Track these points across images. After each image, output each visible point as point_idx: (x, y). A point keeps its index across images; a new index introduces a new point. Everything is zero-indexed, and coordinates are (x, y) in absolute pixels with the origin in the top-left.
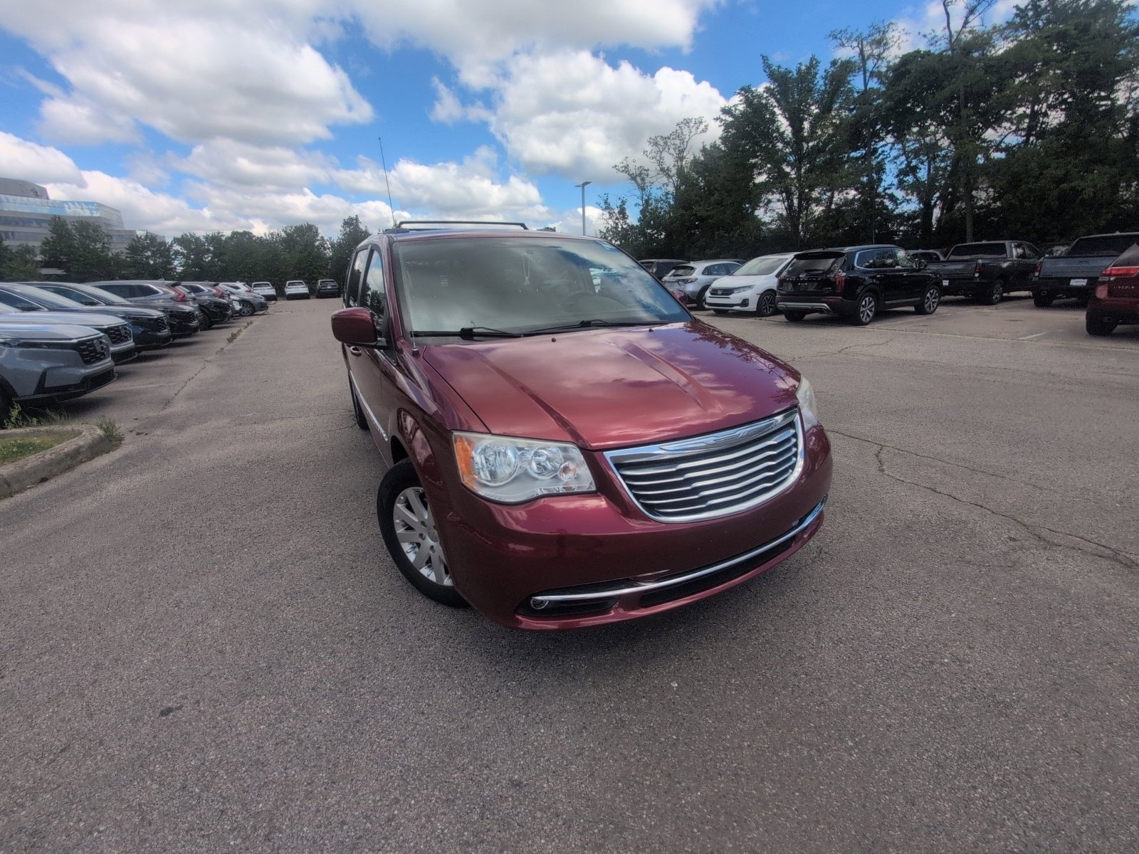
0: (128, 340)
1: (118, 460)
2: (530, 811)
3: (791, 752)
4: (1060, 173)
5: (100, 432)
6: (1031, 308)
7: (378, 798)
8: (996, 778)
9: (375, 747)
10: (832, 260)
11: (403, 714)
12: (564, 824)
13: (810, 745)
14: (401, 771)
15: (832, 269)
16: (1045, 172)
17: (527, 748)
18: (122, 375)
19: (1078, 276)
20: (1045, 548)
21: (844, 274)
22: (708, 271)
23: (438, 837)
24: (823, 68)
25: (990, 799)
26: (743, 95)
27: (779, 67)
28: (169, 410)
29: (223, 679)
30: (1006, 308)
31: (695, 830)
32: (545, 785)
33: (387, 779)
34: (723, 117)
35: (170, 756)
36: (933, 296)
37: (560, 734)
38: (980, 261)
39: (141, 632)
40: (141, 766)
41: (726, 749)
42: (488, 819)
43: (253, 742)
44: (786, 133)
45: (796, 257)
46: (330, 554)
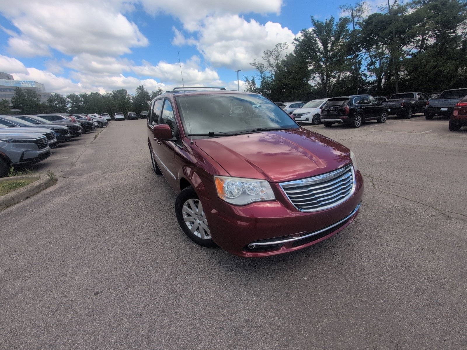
0: (54, 139)
1: (57, 189)
2: (255, 332)
3: (358, 305)
4: (435, 64)
5: (48, 177)
6: (424, 120)
7: (191, 328)
8: (444, 314)
9: (186, 306)
10: (343, 101)
11: (196, 293)
12: (270, 337)
13: (365, 302)
14: (199, 316)
15: (344, 105)
16: (429, 63)
17: (249, 306)
18: (54, 153)
19: (443, 106)
20: (448, 219)
21: (349, 107)
22: (291, 107)
23: (219, 343)
24: (337, 21)
25: (443, 323)
26: (303, 33)
27: (318, 21)
28: (74, 168)
29: (118, 280)
30: (415, 120)
31: (325, 338)
32: (260, 321)
33: (194, 320)
34: (295, 42)
35: (101, 312)
36: (385, 116)
37: (262, 299)
38: (403, 101)
39: (80, 260)
40: (90, 316)
41: (331, 304)
42: (238, 335)
43: (135, 305)
44: (321, 48)
45: (329, 100)
46: (153, 227)
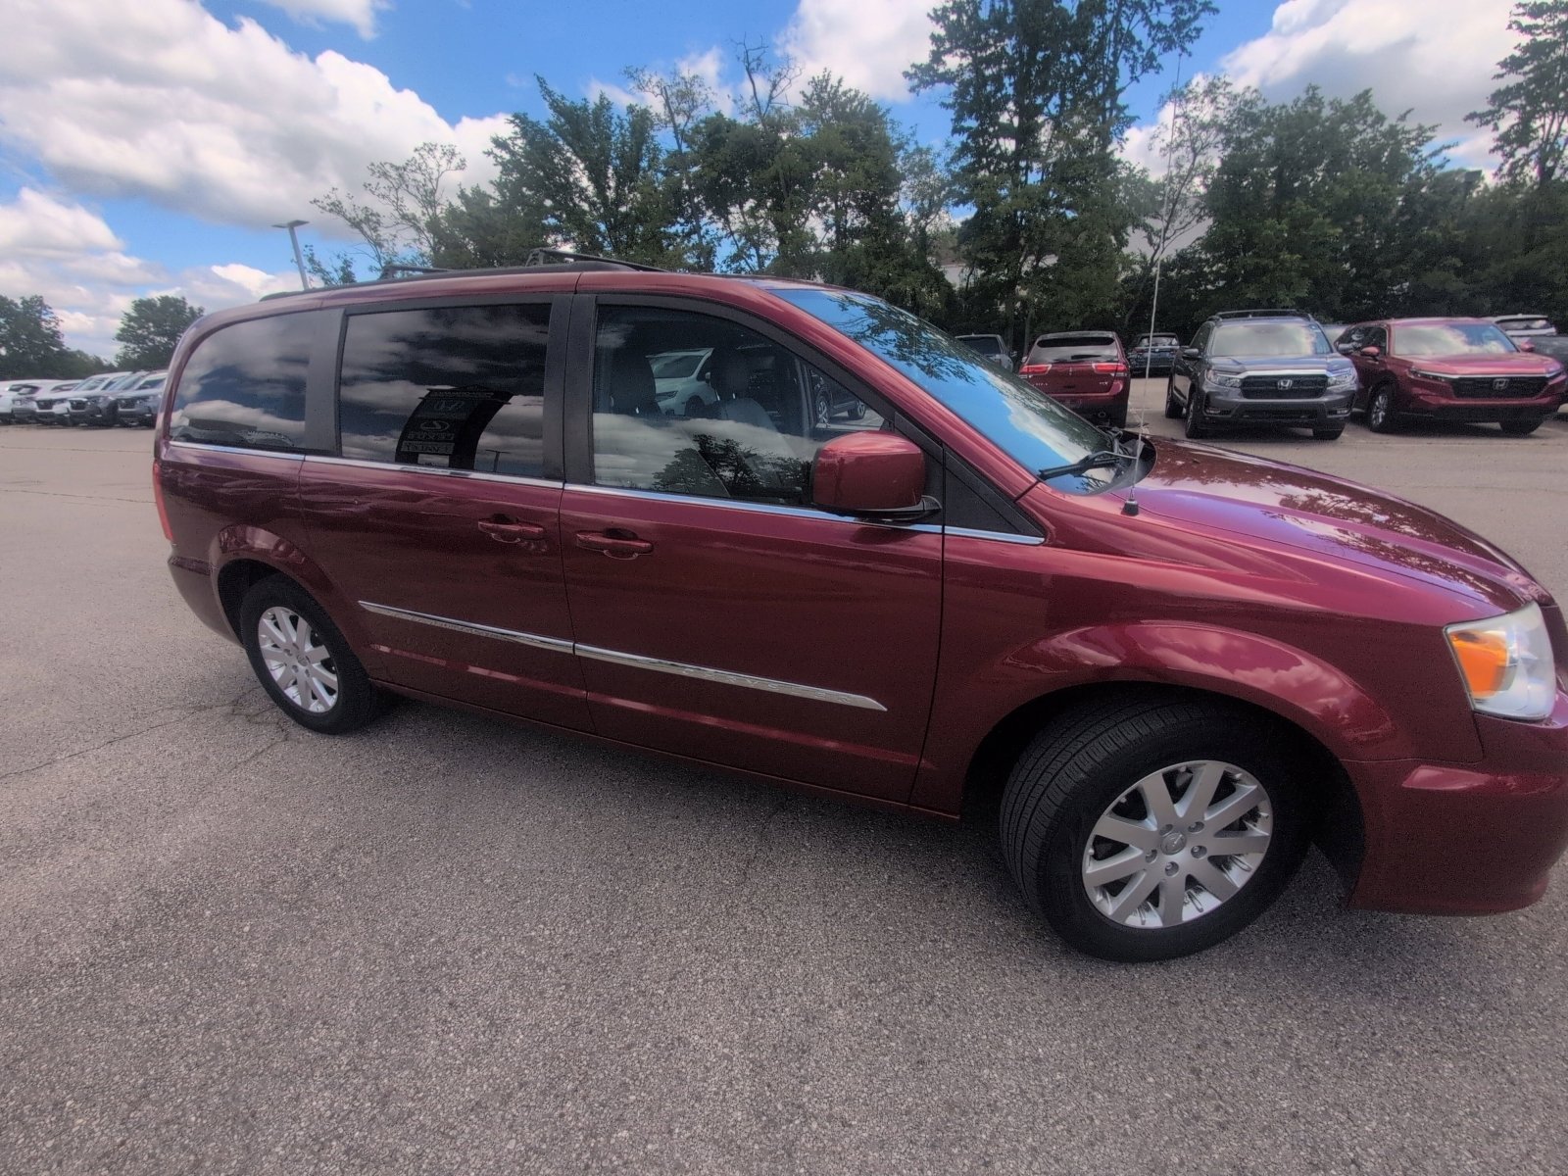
24: (618, 114)
26: (517, 125)
34: (497, 151)
44: (589, 189)
46: (830, 1007)
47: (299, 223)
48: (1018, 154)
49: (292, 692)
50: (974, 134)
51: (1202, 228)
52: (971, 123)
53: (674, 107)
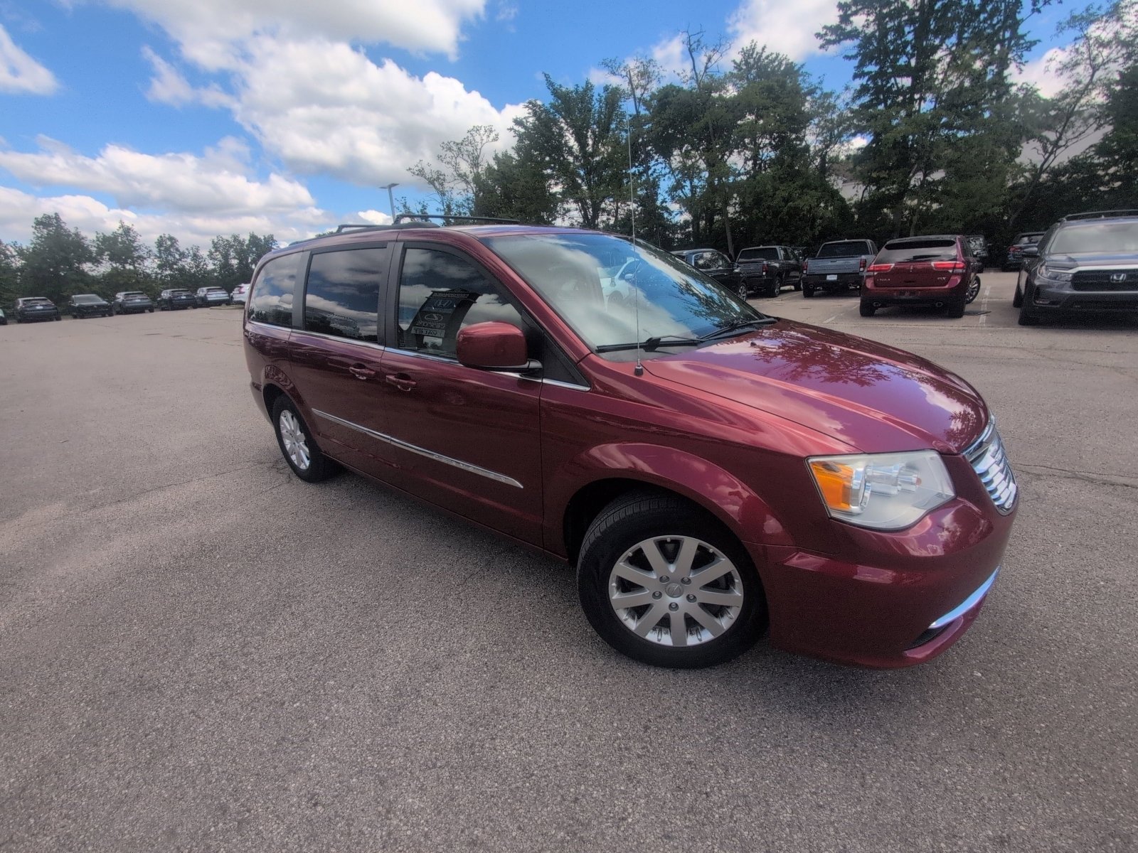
11: (804, 818)
17: (959, 796)
19: (830, 273)
24: (598, 93)
26: (530, 109)
27: (561, 86)
30: (788, 299)
34: (517, 128)
36: (743, 292)
37: (963, 766)
38: (764, 262)
46: (465, 652)
47: (394, 185)
48: (912, 89)
49: (294, 457)
50: (873, 78)
51: (1095, 136)
52: (873, 68)
53: (635, 83)
